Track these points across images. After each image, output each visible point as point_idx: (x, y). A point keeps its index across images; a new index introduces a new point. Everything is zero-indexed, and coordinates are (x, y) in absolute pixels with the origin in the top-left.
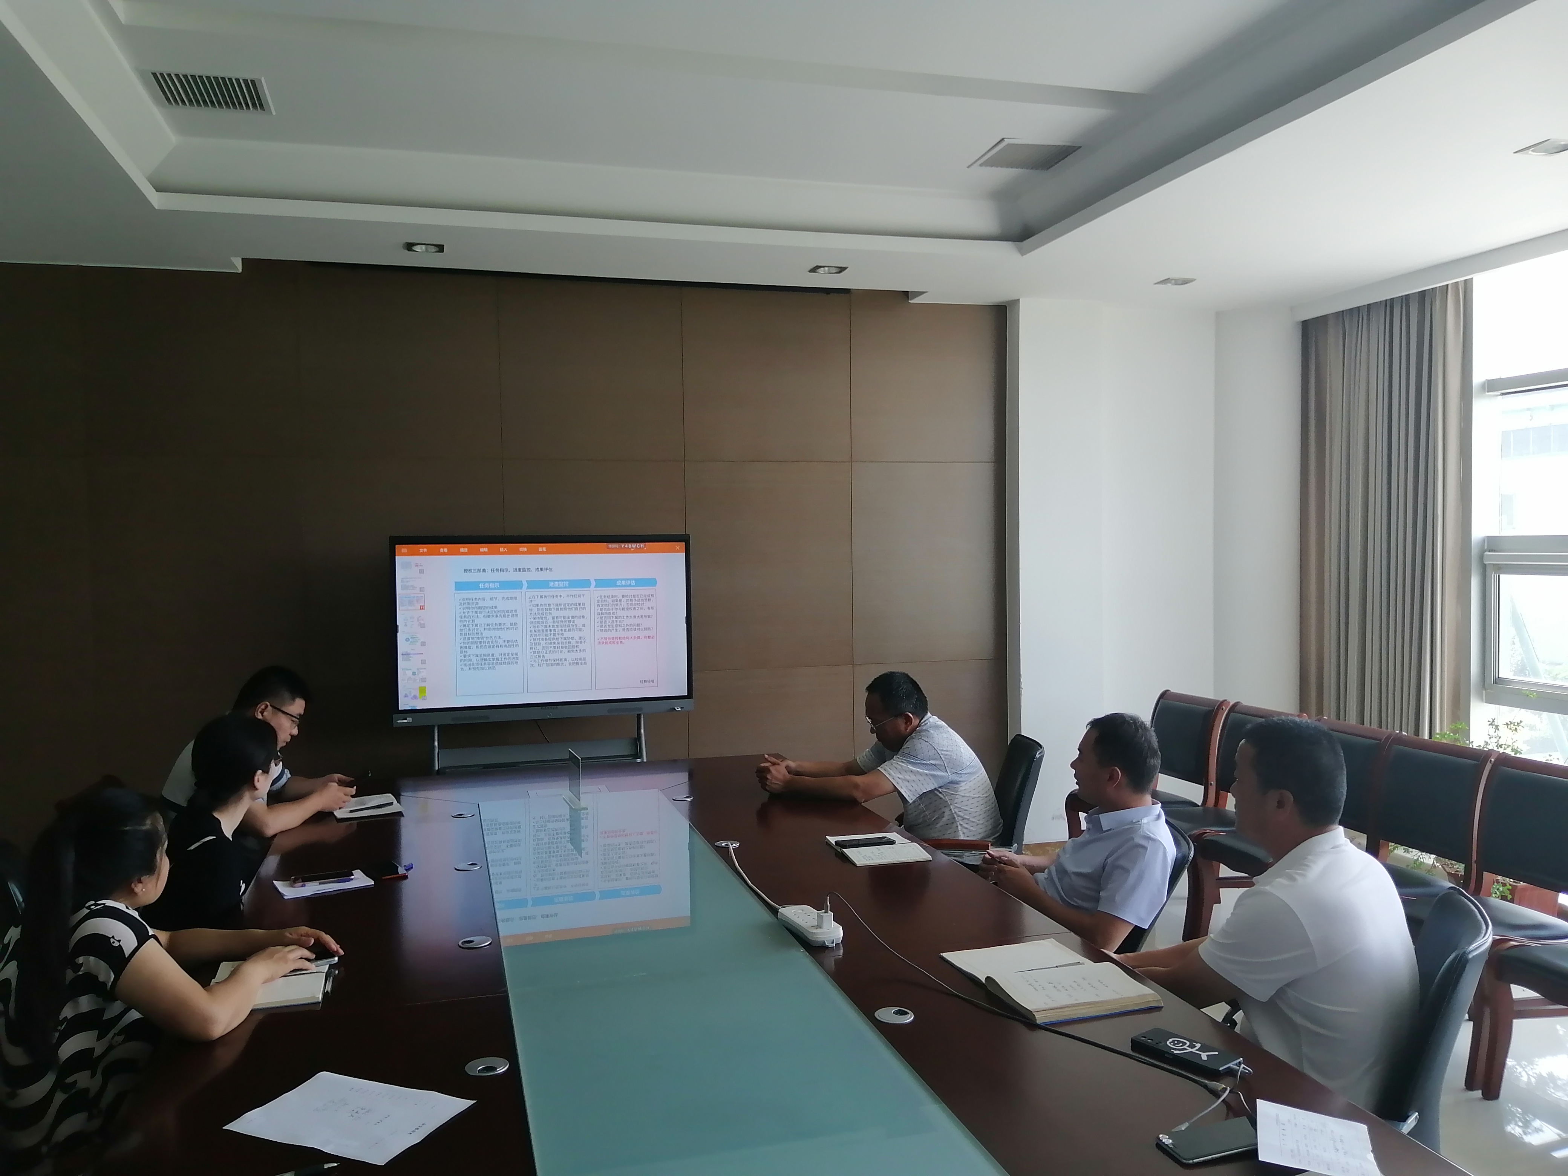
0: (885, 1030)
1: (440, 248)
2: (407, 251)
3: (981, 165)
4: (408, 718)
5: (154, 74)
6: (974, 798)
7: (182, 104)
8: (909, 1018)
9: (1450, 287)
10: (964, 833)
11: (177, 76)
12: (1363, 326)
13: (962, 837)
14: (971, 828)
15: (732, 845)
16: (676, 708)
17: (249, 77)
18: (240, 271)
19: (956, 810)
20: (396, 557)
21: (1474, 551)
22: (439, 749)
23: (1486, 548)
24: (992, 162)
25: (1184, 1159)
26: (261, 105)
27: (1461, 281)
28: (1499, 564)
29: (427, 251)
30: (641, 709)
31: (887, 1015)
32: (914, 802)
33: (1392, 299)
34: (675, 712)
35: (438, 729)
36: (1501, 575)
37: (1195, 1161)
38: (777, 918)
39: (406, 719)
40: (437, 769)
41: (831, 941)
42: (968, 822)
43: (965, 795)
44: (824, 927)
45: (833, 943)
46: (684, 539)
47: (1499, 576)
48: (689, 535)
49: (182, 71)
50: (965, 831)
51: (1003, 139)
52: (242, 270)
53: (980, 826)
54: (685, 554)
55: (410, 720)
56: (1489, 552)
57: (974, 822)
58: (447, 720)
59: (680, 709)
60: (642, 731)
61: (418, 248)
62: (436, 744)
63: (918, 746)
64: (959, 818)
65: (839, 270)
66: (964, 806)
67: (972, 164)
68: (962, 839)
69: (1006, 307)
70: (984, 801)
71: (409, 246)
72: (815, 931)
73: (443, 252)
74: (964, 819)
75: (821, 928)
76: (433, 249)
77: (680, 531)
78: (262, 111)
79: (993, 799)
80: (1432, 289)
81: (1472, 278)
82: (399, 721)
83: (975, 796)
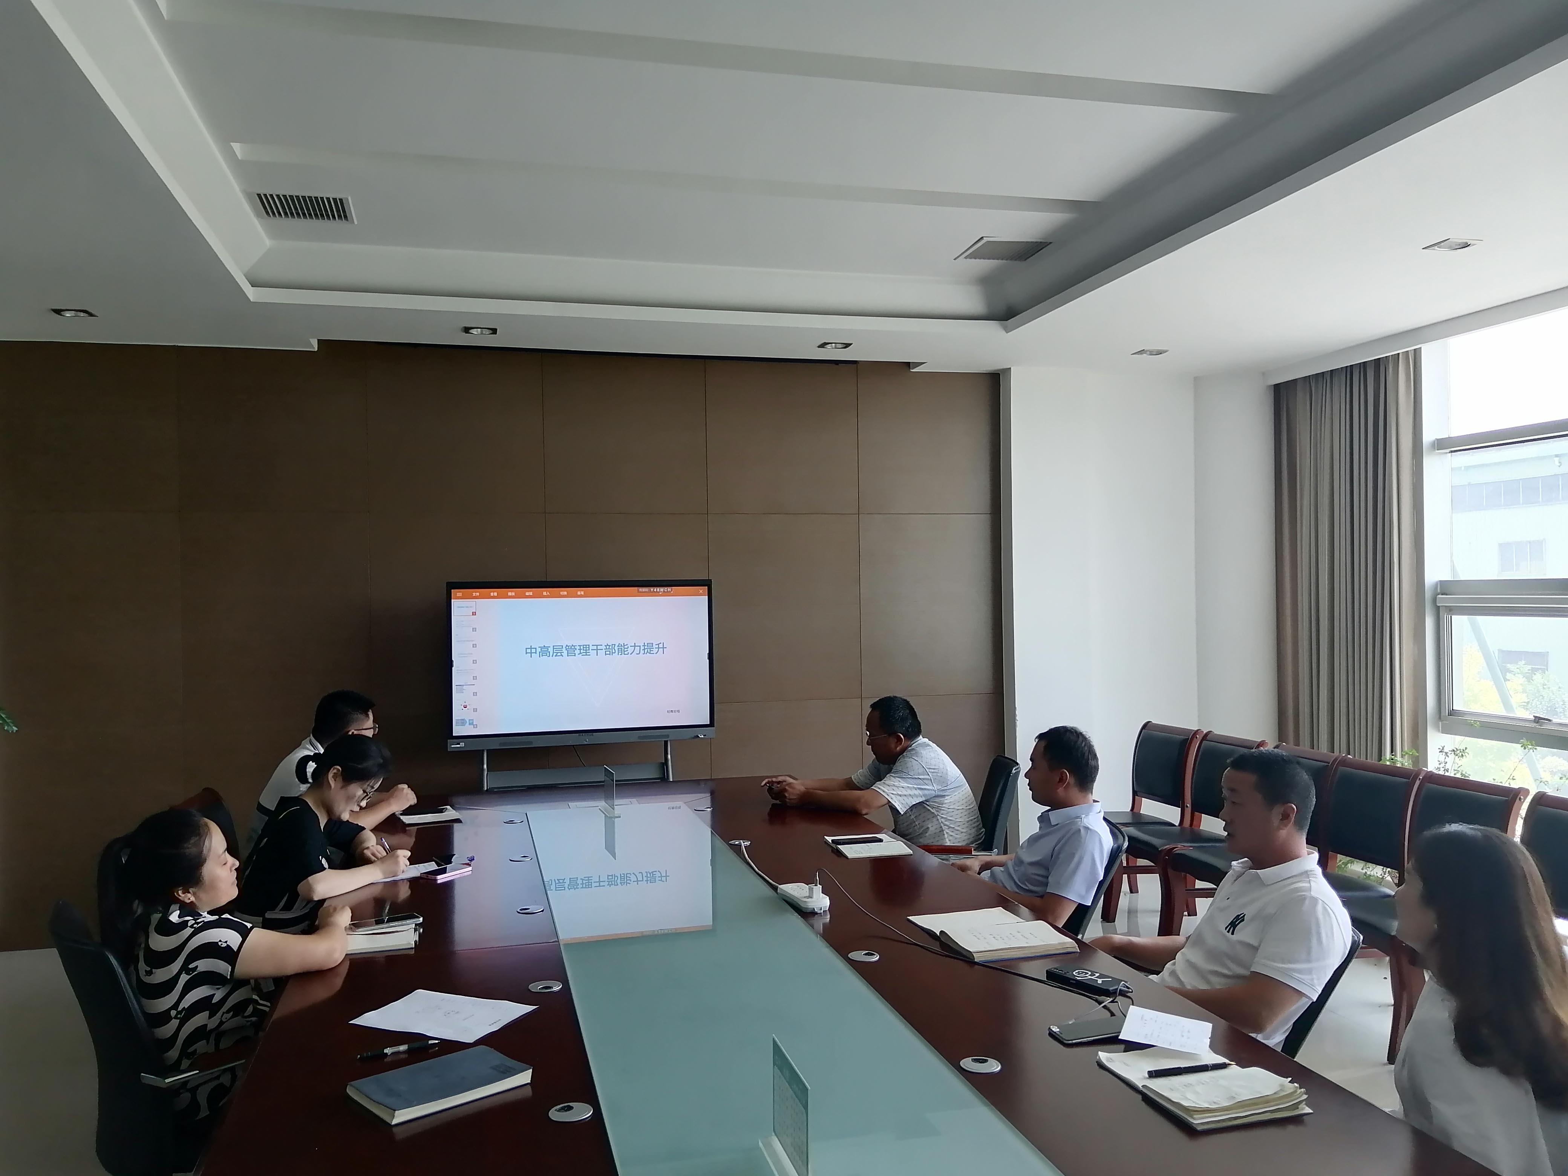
0: (856, 966)
1: (494, 331)
2: (464, 333)
3: (966, 258)
4: (461, 743)
5: (259, 195)
6: (958, 810)
7: (279, 216)
8: (876, 958)
9: (1401, 356)
10: (950, 840)
11: (278, 196)
12: (1327, 392)
13: (948, 844)
14: (956, 836)
15: (744, 843)
16: (699, 735)
17: (338, 196)
18: (316, 350)
19: (943, 820)
20: (452, 600)
21: (1428, 595)
22: (488, 771)
23: (1439, 591)
24: (973, 256)
25: (1066, 1040)
26: (346, 217)
27: (1411, 350)
28: (1450, 606)
29: (482, 333)
30: (668, 736)
31: (858, 956)
32: (905, 813)
33: (1351, 366)
34: (698, 739)
35: (487, 753)
36: (1453, 616)
37: (1073, 1041)
38: (777, 893)
39: (459, 744)
40: (486, 789)
41: (820, 908)
42: (953, 830)
43: (950, 807)
44: (814, 897)
45: (821, 909)
46: (707, 583)
47: (1451, 617)
48: (711, 580)
49: (281, 193)
50: (951, 838)
51: (982, 238)
52: (318, 348)
53: (964, 834)
54: (707, 597)
55: (462, 744)
56: (1442, 595)
57: (958, 830)
58: (495, 745)
59: (703, 736)
60: (669, 756)
61: (474, 331)
62: (485, 766)
63: (909, 764)
64: (945, 826)
65: (845, 346)
66: (950, 817)
67: (958, 257)
68: (948, 845)
69: (999, 374)
70: (966, 813)
71: (467, 330)
72: (807, 900)
73: (496, 334)
74: (950, 827)
75: (812, 898)
76: (488, 332)
77: (704, 577)
78: (346, 221)
79: (976, 811)
80: (1386, 357)
81: (1421, 348)
82: (453, 746)
83: (959, 808)
